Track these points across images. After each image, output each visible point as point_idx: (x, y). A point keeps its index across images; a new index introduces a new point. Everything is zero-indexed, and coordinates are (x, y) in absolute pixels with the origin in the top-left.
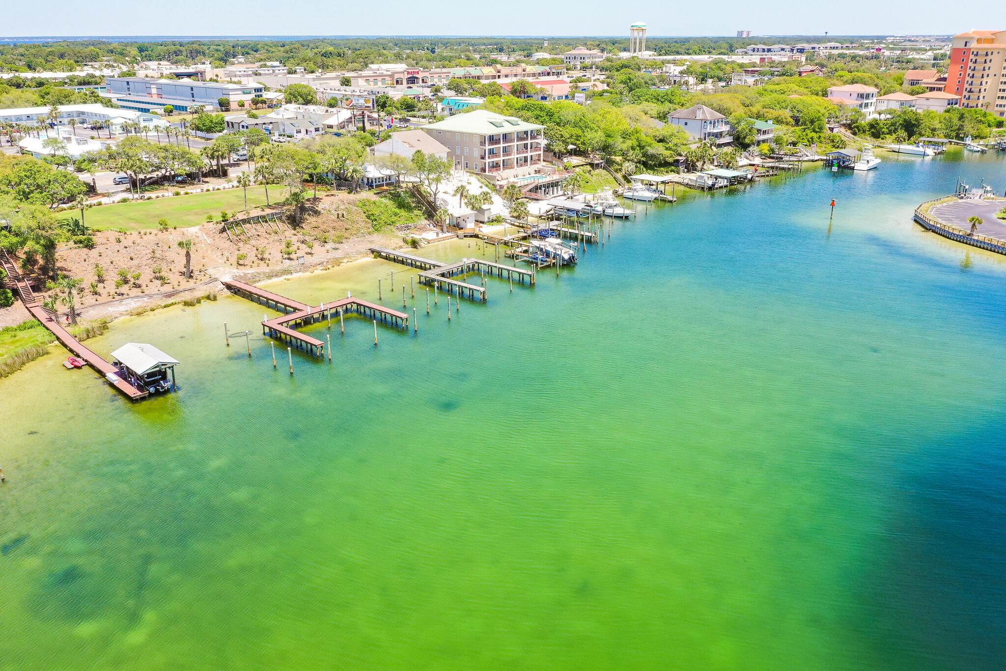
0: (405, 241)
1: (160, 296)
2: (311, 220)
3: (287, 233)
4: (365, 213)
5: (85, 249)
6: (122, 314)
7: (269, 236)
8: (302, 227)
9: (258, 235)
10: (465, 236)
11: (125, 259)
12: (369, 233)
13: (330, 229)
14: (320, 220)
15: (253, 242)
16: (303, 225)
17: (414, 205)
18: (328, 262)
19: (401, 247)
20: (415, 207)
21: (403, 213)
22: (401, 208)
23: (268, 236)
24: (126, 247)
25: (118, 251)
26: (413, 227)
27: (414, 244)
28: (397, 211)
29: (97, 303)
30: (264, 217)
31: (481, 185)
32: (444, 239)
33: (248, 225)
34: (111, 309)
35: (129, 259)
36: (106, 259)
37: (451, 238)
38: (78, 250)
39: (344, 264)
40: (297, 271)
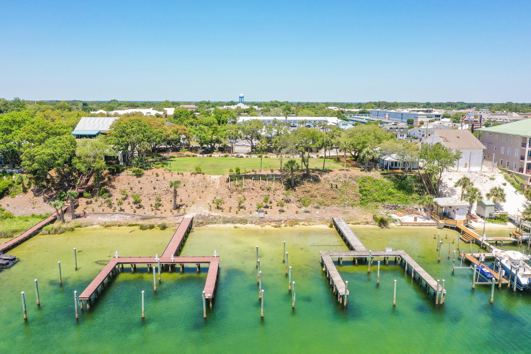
0: (375, 218)
2: (307, 185)
3: (278, 192)
4: (360, 187)
8: (295, 190)
9: (253, 189)
10: (445, 227)
12: (352, 205)
13: (318, 195)
14: (315, 186)
16: (297, 188)
17: (416, 189)
18: (286, 221)
19: (367, 223)
20: (416, 191)
21: (401, 194)
22: (400, 190)
23: (260, 191)
24: (157, 180)
25: (152, 182)
26: (402, 207)
27: (382, 223)
28: (394, 191)
30: (264, 176)
32: (420, 225)
33: (250, 180)
34: (99, 218)
35: (153, 188)
36: (140, 185)
37: (430, 225)
38: (130, 177)
39: (297, 226)
40: (252, 223)
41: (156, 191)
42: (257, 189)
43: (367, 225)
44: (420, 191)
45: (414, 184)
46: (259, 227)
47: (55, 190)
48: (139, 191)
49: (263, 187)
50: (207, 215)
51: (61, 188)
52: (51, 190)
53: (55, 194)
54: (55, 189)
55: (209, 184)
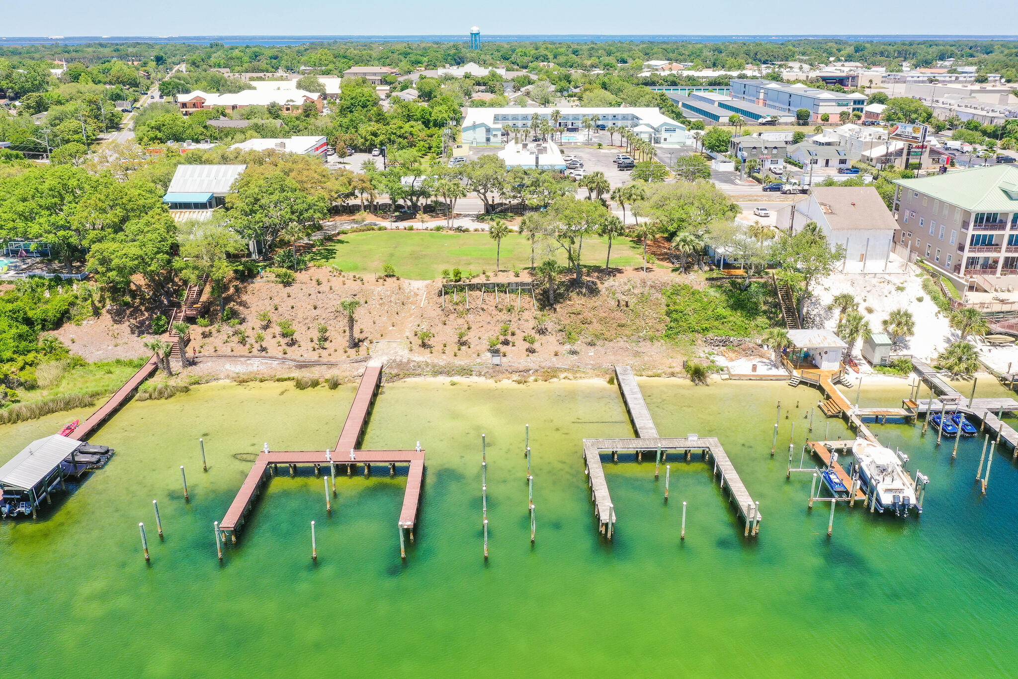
0: (685, 366)
1: (293, 363)
2: (577, 301)
3: (526, 315)
4: (668, 306)
5: (281, 285)
6: (228, 377)
7: (498, 312)
8: (555, 309)
9: (483, 309)
10: (802, 383)
11: (309, 307)
12: (651, 339)
13: (594, 320)
14: (591, 303)
15: (471, 317)
16: (558, 307)
17: (764, 308)
18: (537, 371)
19: (673, 374)
20: (765, 312)
21: (737, 317)
22: (736, 310)
23: (495, 312)
24: (319, 293)
25: (310, 295)
26: (735, 343)
27: (698, 375)
28: (727, 312)
29: (232, 354)
30: (503, 285)
31: (922, 293)
32: (761, 378)
33: (478, 292)
34: (228, 366)
35: (312, 308)
36: (291, 302)
37: (778, 378)
38: (273, 285)
39: (555, 380)
40: (480, 375)
41: (317, 312)
42: (491, 308)
43: (672, 378)
44: (771, 312)
45: (762, 298)
46: (490, 383)
47: (147, 312)
48: (289, 312)
49: (500, 306)
50: (405, 360)
51: (156, 307)
52: (141, 310)
53: (147, 318)
54: (147, 310)
55: (408, 298)
